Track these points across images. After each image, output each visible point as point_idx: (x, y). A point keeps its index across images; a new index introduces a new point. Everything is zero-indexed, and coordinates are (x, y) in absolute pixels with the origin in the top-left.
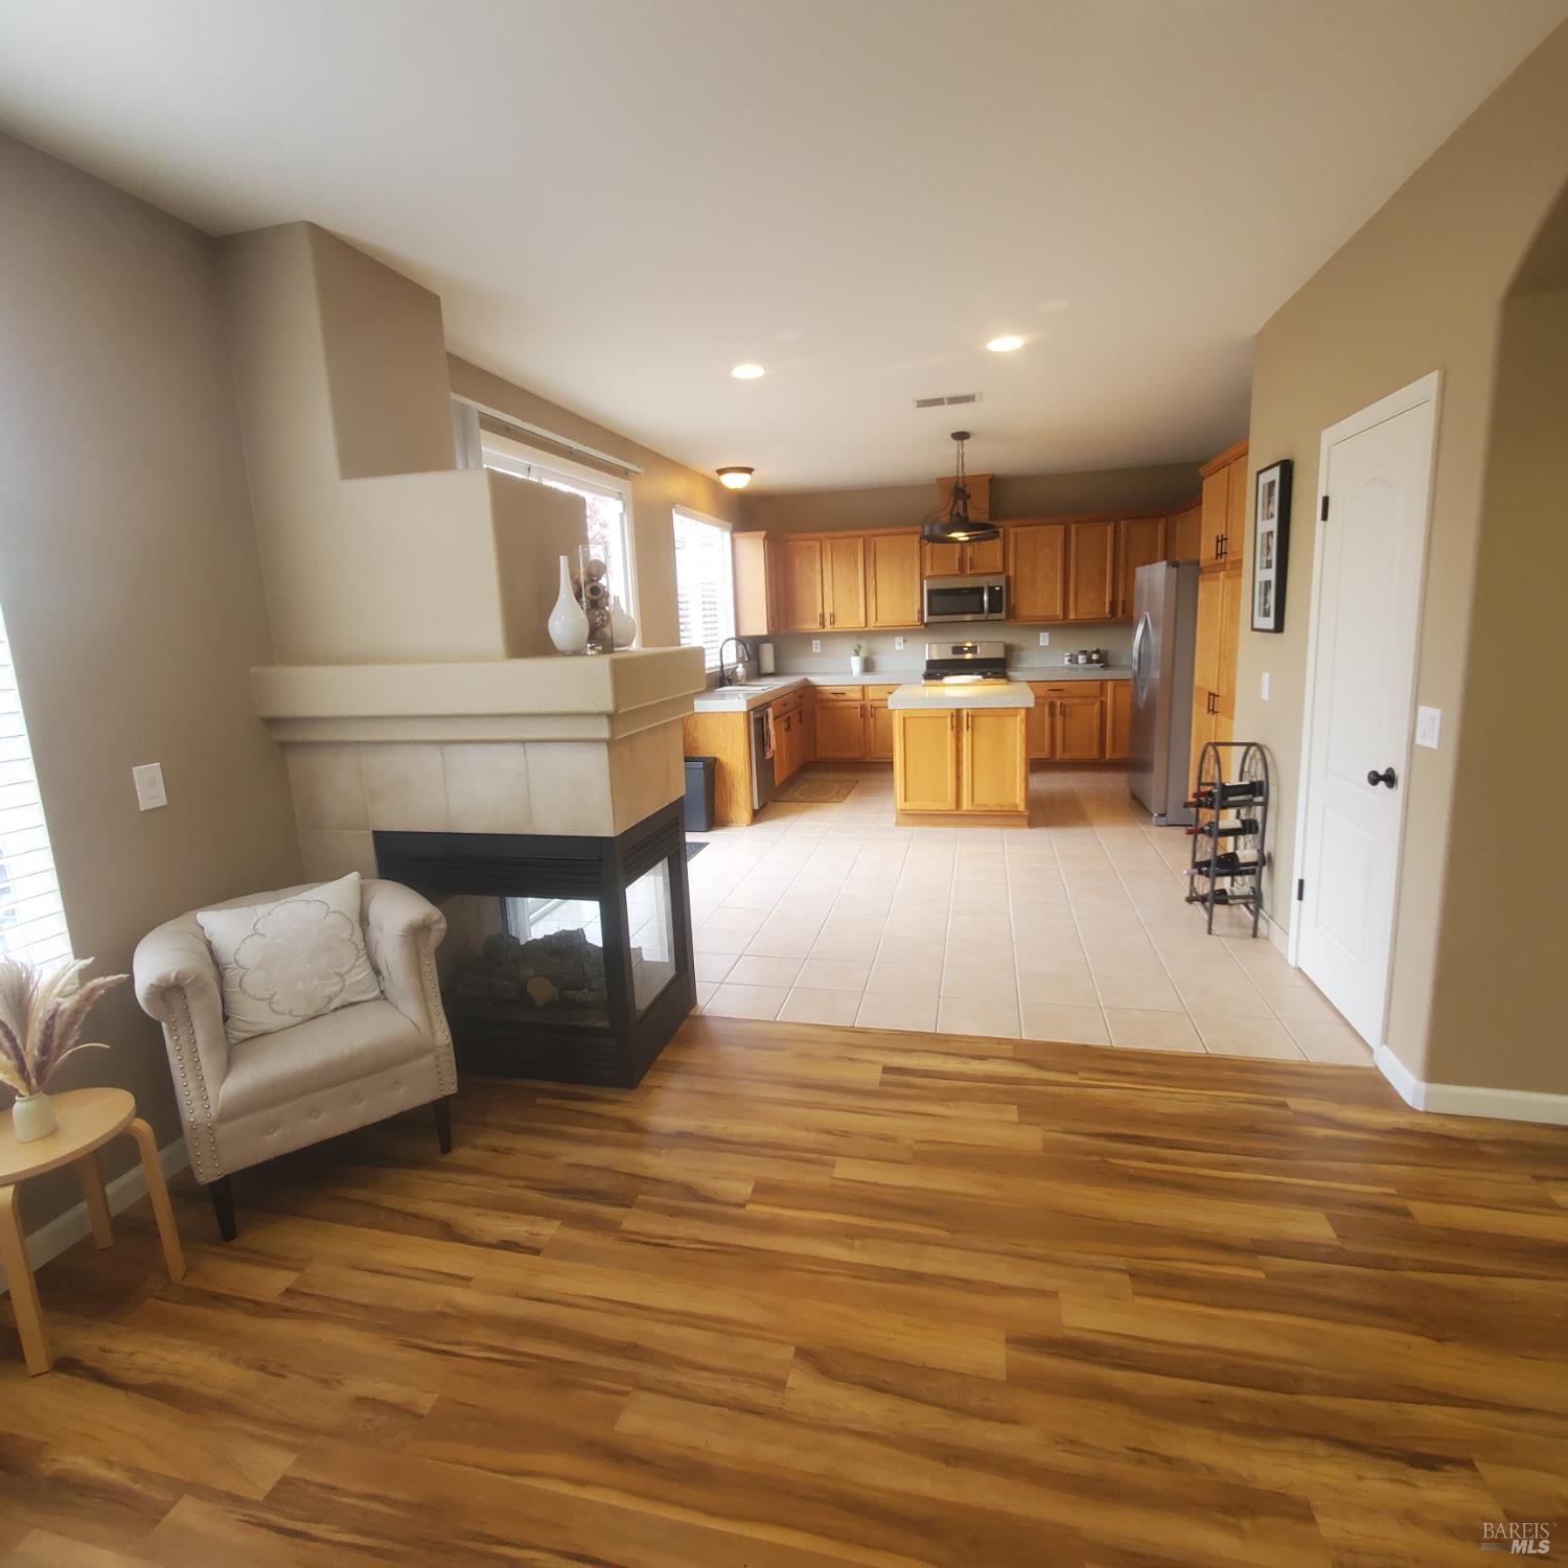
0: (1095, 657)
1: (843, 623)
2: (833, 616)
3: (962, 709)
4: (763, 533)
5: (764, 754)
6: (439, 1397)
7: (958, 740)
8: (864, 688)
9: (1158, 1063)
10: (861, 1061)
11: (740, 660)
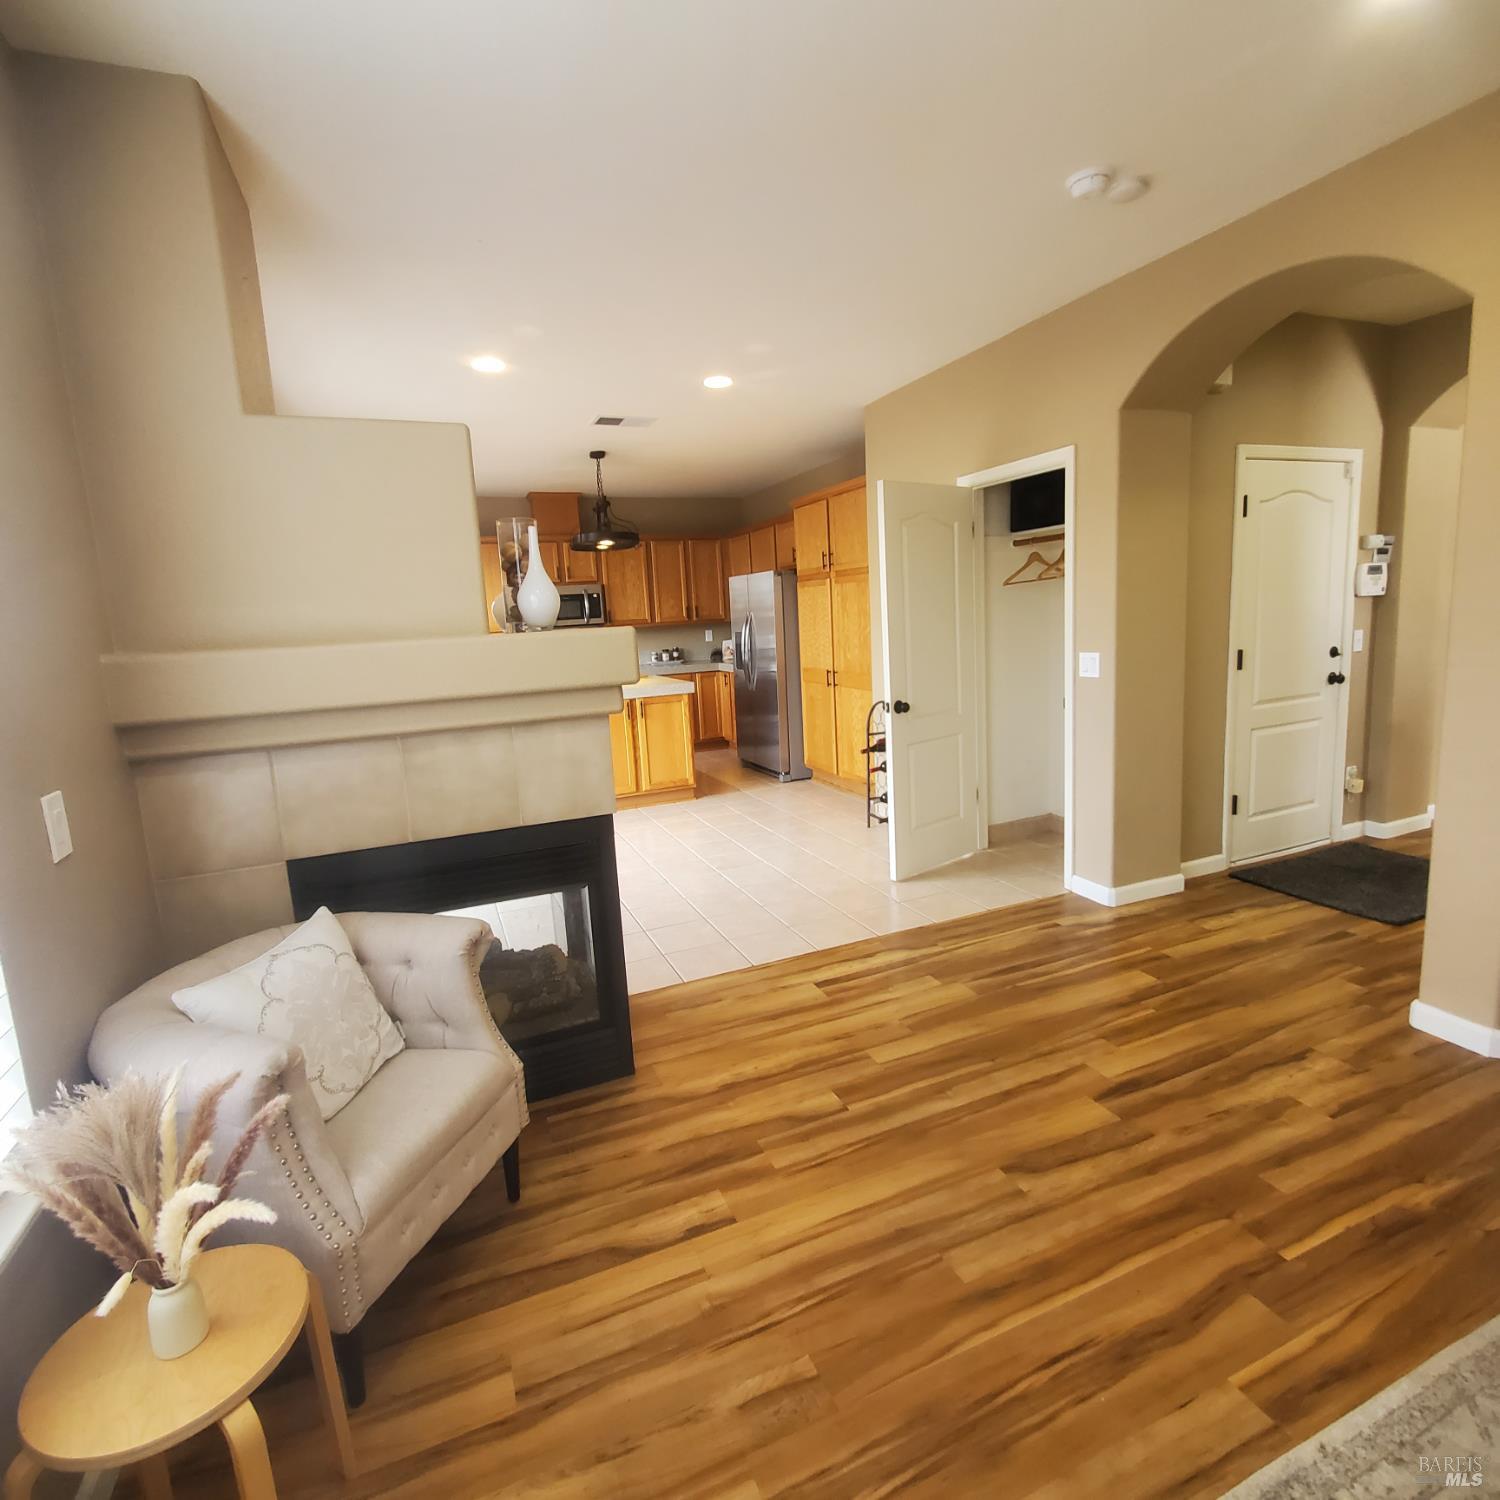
0: (675, 654)
3: (635, 699)
6: (810, 1356)
7: (634, 727)
9: (966, 925)
10: (792, 986)
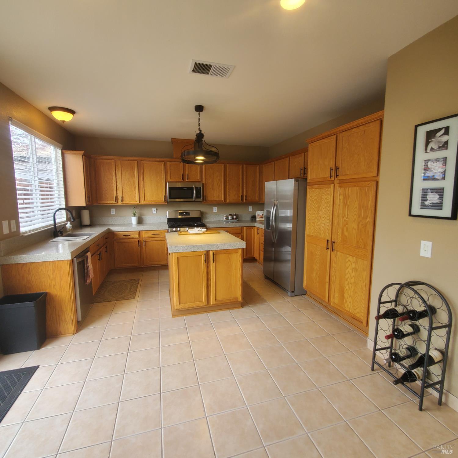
0: (234, 217)
1: (127, 201)
2: (122, 197)
3: (210, 251)
4: (82, 152)
5: (85, 281)
7: (208, 267)
8: (140, 232)
11: (68, 220)
